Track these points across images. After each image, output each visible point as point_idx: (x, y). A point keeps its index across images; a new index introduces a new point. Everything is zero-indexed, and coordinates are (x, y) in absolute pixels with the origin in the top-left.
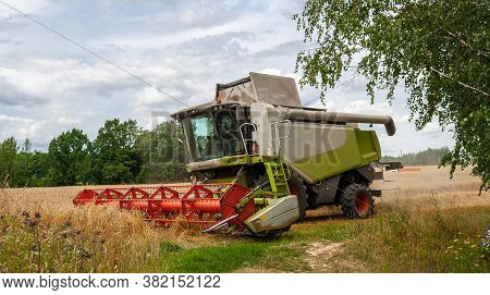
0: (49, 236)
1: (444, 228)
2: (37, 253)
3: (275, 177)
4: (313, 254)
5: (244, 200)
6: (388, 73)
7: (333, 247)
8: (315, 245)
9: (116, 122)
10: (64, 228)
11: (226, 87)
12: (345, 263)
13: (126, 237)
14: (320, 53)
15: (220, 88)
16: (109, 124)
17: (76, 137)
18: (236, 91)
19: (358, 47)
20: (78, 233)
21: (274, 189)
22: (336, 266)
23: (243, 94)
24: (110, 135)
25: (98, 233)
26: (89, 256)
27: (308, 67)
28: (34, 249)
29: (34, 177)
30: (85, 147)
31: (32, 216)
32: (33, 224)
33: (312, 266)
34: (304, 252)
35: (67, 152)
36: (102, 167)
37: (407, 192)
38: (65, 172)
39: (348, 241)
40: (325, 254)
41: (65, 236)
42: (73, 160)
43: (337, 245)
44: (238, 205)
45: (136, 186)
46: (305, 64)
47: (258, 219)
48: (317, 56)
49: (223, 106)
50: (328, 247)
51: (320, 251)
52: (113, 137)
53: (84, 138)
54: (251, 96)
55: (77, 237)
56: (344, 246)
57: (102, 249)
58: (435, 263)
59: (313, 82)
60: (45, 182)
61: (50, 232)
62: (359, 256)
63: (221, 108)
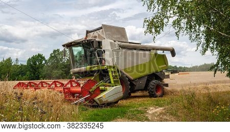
0: (27, 104)
1: (212, 101)
2: (21, 111)
3: (113, 76)
4: (150, 112)
5: (94, 87)
6: (187, 27)
7: (159, 109)
8: (151, 108)
9: (58, 50)
10: (34, 100)
11: (91, 32)
12: (165, 117)
13: (62, 104)
14: (154, 18)
15: (88, 32)
16: (55, 51)
17: (40, 57)
18: (96, 34)
19: (172, 15)
20: (40, 102)
21: (112, 82)
22: (161, 118)
23: (99, 35)
24: (55, 56)
25: (50, 102)
26: (45, 113)
27: (148, 25)
28: (19, 109)
29: (20, 76)
30: (44, 62)
31: (19, 95)
32: (19, 98)
33: (150, 118)
34: (146, 112)
35: (36, 64)
36: (52, 71)
37: (195, 84)
38: (34, 74)
39: (167, 107)
40: (156, 113)
41: (34, 103)
42: (38, 68)
43: (161, 108)
44: (91, 90)
45: (43, 81)
46: (148, 23)
47: (101, 98)
48: (153, 20)
49: (88, 41)
50: (157, 109)
51: (153, 111)
52: (57, 58)
53: (43, 58)
54: (102, 36)
55: (40, 104)
56: (164, 109)
57: (51, 110)
58: (208, 117)
59: (151, 32)
60: (25, 78)
61: (27, 102)
62: (171, 114)
63: (86, 41)
